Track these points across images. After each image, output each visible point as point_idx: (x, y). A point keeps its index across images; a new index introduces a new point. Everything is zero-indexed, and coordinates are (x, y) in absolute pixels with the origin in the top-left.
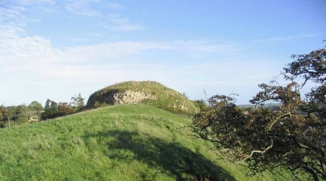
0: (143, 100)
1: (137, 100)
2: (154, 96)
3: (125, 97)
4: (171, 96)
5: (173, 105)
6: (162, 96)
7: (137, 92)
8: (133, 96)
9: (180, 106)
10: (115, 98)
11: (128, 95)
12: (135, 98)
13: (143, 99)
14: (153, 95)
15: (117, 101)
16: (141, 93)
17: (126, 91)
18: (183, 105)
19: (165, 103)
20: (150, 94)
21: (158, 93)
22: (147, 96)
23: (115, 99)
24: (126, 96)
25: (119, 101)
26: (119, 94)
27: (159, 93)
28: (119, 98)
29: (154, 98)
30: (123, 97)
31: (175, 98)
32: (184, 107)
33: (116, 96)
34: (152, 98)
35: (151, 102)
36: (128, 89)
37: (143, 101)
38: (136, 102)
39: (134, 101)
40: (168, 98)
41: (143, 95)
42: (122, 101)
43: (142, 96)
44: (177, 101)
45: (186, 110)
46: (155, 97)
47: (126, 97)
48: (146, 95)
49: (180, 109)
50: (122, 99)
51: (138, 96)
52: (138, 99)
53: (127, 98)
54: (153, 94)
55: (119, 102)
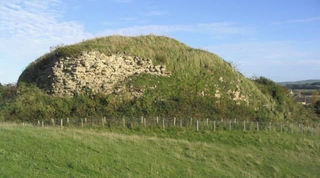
0: (131, 77)
1: (113, 78)
2: (161, 68)
3: (80, 69)
4: (206, 67)
5: (213, 89)
6: (183, 66)
7: (114, 56)
8: (103, 66)
9: (230, 91)
10: (57, 74)
11: (87, 64)
12: (108, 73)
13: (131, 73)
14: (159, 64)
15: (62, 81)
16: (125, 59)
17: (85, 54)
18: (236, 90)
19: (191, 85)
20: (151, 62)
21: (172, 58)
22: (141, 65)
23: (56, 76)
24: (84, 65)
25: (66, 80)
26: (67, 62)
27: (175, 60)
28: (65, 71)
29: (162, 72)
30: (75, 70)
31: (215, 73)
32: (240, 96)
33: (59, 66)
34: (156, 71)
35: (152, 84)
36: (91, 47)
37: (130, 79)
38: (110, 83)
39: (107, 80)
40: (198, 71)
41: (131, 64)
42: (73, 80)
43: (128, 67)
44: (221, 79)
45: (245, 102)
46: (163, 69)
47: (84, 70)
48: (139, 63)
49: (230, 101)
50: (72, 75)
51: (117, 67)
52: (115, 76)
53: (87, 72)
54: (160, 60)
55: (64, 82)
